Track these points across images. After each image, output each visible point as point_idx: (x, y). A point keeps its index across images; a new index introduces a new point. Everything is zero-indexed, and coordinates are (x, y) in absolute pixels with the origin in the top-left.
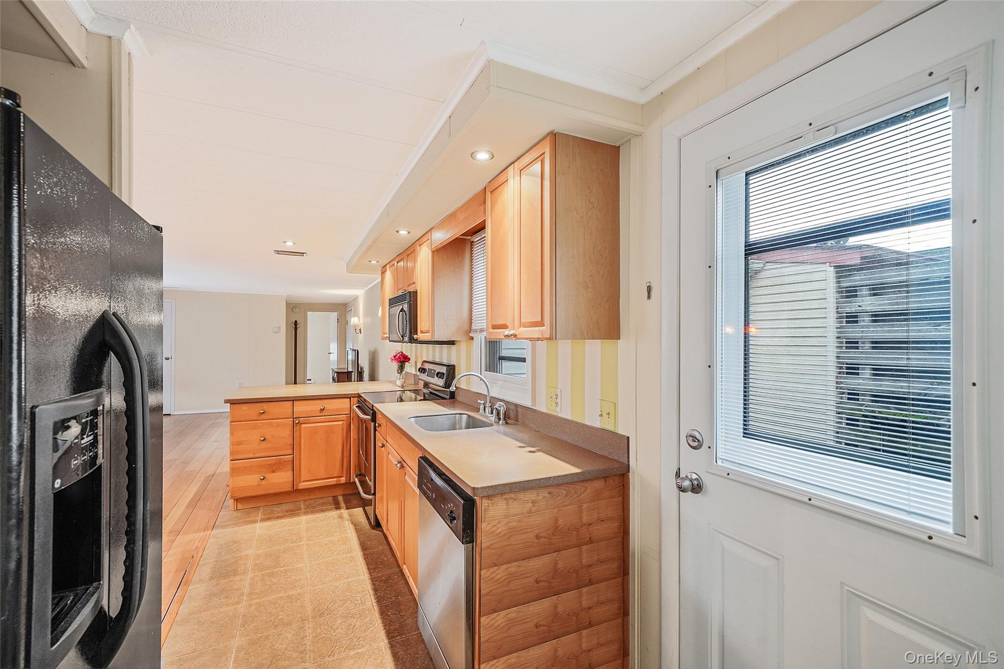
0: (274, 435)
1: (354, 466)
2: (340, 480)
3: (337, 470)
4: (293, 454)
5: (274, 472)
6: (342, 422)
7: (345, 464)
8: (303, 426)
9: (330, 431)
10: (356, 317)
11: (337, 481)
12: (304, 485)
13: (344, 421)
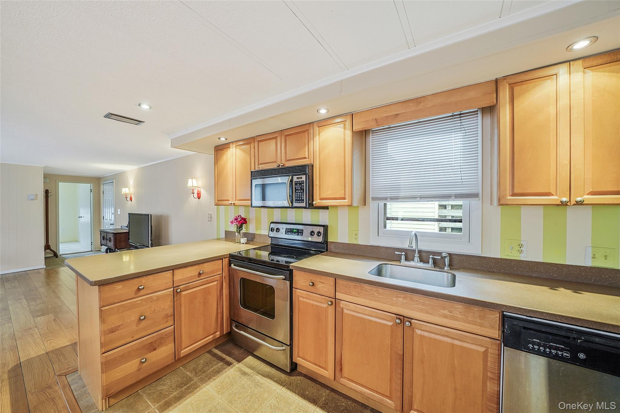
0: (155, 310)
1: (226, 319)
2: (216, 336)
3: (213, 326)
4: (174, 325)
5: (155, 349)
6: (216, 282)
7: (219, 320)
8: (184, 293)
9: (207, 291)
10: (127, 188)
11: (213, 337)
12: (185, 352)
13: (218, 280)
